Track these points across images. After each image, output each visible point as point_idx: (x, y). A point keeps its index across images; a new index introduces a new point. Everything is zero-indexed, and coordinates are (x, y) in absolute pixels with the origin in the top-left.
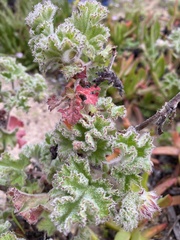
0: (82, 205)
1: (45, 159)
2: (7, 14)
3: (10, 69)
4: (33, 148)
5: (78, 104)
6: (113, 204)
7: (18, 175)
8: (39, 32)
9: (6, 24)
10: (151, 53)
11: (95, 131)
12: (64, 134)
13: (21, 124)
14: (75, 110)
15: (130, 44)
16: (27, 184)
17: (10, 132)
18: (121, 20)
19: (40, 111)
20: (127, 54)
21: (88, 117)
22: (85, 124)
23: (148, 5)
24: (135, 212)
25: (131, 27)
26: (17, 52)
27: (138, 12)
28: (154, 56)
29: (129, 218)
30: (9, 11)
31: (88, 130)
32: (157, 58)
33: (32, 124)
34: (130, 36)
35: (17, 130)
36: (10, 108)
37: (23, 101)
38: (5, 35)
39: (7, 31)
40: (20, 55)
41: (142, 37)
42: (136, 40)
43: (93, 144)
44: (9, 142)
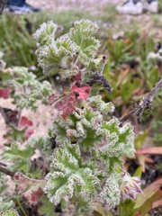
0: (71, 180)
1: (47, 150)
2: (25, 36)
3: (23, 77)
4: (37, 140)
5: (72, 99)
6: (97, 181)
7: (23, 163)
8: (43, 43)
9: (23, 43)
10: (146, 65)
11: (85, 121)
12: (60, 124)
13: (31, 124)
14: (69, 104)
15: (127, 57)
16: (31, 171)
17: (21, 129)
18: (119, 38)
19: (48, 115)
20: (125, 66)
21: (80, 110)
22: (77, 115)
23: (144, 26)
24: (117, 190)
25: (129, 43)
26: (31, 65)
27: (135, 31)
28: (148, 68)
29: (111, 195)
30: (27, 33)
31: (79, 120)
32: (151, 69)
33: (41, 125)
34: (128, 51)
35: (26, 128)
36: (22, 108)
37: (32, 102)
38: (22, 52)
39: (24, 49)
40: (33, 68)
41: (138, 52)
42: (133, 54)
43: (83, 131)
44: (19, 138)
